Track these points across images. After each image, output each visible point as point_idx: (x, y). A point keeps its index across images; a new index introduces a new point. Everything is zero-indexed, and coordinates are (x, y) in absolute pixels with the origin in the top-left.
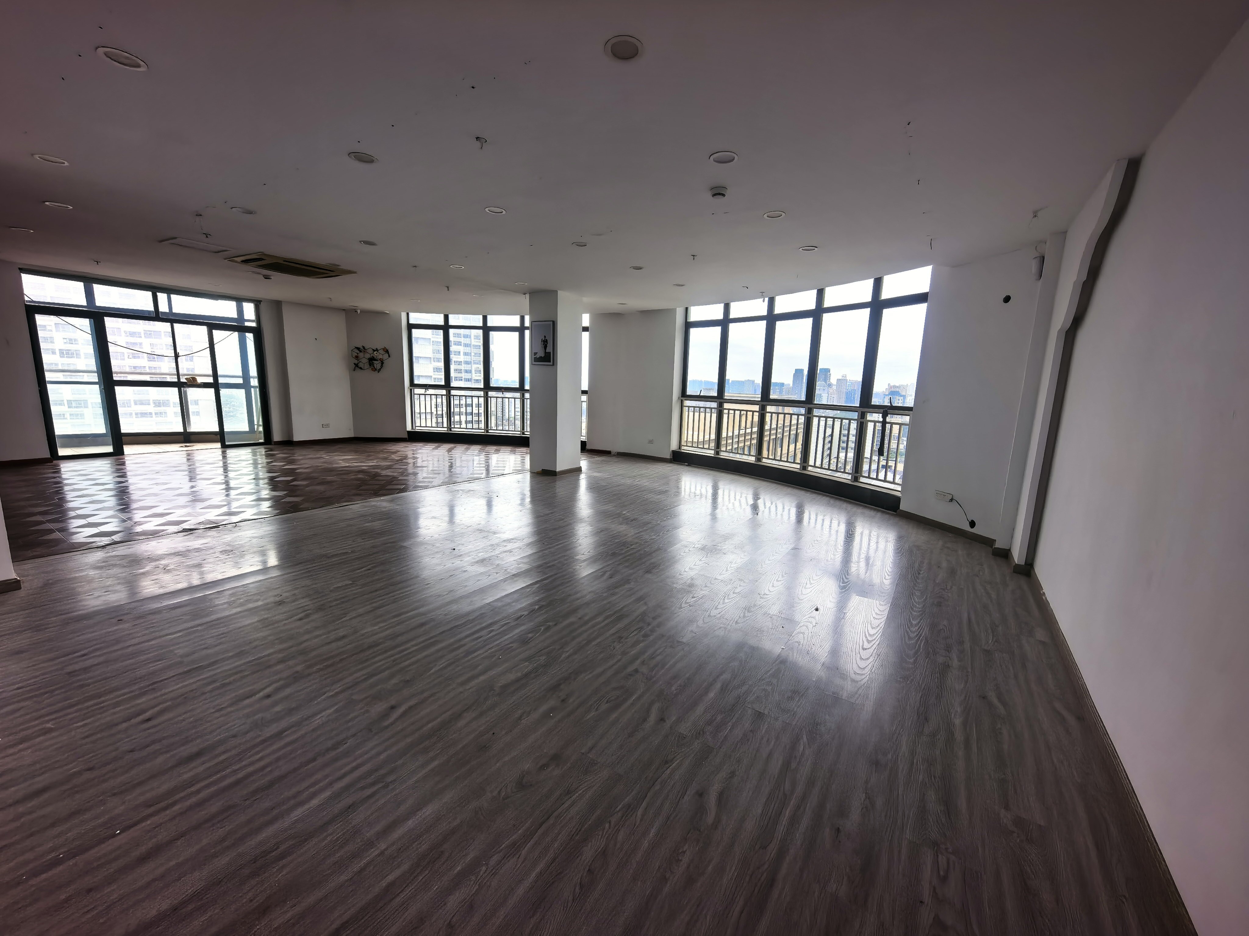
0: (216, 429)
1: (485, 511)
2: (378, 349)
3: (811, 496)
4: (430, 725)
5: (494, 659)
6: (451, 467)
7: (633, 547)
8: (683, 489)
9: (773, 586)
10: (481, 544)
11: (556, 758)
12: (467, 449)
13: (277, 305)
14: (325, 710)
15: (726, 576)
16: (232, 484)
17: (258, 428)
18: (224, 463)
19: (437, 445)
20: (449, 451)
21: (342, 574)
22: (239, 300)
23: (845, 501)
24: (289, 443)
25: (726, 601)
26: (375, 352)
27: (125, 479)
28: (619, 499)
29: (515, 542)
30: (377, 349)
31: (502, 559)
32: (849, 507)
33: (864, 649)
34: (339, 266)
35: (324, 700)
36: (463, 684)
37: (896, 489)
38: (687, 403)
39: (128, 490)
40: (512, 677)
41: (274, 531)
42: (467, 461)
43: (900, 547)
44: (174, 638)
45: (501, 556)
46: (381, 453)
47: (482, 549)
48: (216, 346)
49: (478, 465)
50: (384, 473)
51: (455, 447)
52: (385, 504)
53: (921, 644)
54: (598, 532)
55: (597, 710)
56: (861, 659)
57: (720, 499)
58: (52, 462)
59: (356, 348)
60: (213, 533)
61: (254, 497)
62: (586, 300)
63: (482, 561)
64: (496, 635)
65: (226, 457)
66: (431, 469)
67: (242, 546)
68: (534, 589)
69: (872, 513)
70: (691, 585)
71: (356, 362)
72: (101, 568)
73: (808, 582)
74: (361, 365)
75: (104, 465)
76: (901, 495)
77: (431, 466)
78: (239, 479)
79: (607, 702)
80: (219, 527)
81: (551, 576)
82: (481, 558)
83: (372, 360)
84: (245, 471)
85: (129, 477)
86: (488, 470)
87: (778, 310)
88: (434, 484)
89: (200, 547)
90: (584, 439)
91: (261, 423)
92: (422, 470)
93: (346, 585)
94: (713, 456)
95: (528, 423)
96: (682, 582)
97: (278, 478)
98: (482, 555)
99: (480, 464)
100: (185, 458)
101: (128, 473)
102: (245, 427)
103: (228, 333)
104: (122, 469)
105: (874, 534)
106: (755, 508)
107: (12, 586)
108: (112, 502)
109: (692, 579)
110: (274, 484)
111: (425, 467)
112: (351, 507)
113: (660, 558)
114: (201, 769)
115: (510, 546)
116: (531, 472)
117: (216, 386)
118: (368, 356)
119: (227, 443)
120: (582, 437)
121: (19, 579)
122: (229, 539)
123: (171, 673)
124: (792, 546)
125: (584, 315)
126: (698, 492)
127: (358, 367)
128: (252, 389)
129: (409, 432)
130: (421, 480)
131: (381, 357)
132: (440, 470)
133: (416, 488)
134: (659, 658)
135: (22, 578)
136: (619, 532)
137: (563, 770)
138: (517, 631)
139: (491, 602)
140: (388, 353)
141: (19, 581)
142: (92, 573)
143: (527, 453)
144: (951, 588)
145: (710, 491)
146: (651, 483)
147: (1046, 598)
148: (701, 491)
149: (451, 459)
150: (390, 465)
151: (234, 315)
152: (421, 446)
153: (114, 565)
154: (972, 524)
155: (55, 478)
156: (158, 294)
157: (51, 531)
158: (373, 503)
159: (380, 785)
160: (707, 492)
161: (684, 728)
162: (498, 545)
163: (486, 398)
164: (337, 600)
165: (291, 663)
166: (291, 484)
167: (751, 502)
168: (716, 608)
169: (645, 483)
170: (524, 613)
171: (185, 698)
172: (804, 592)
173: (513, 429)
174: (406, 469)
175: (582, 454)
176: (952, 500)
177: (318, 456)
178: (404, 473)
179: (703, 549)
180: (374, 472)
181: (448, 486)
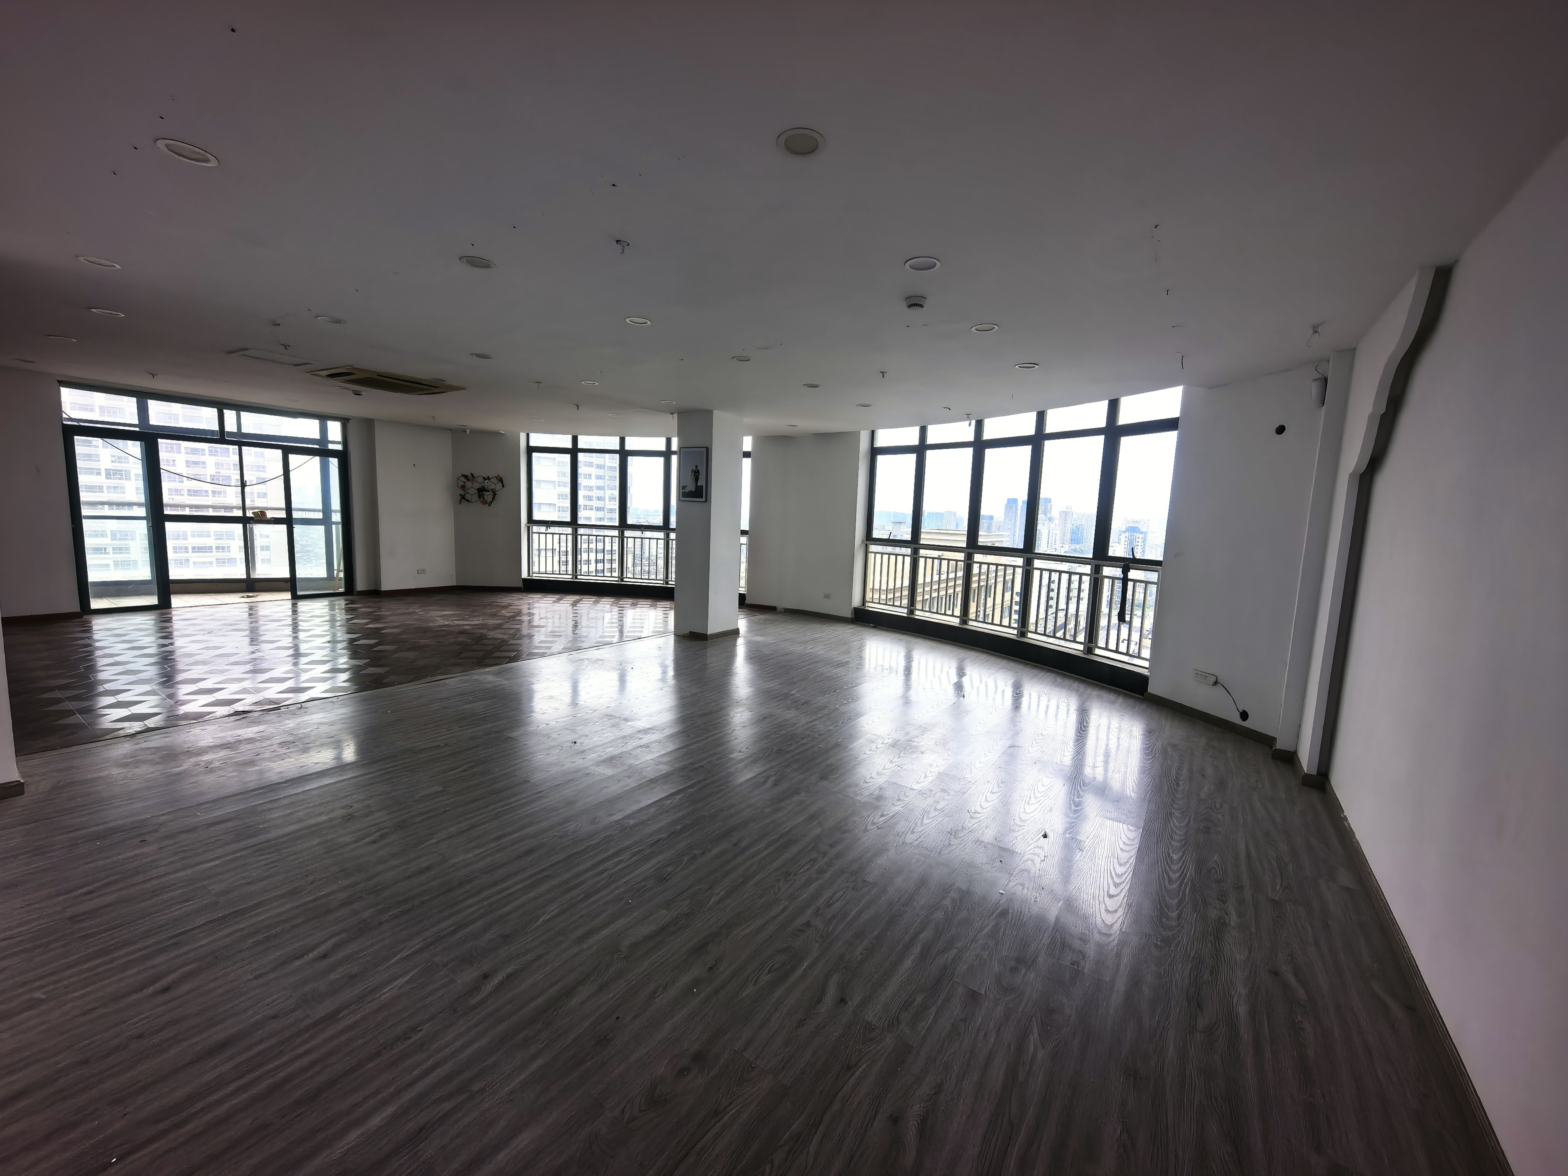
0: (286, 574)
1: (617, 688)
2: (491, 477)
3: (1032, 671)
4: (533, 1005)
5: (623, 903)
6: (575, 626)
7: (804, 741)
8: (867, 661)
9: (986, 800)
10: (610, 735)
11: (700, 1058)
12: (596, 602)
13: (369, 424)
14: (396, 979)
15: (925, 784)
16: (303, 648)
17: (338, 574)
18: (294, 619)
19: (558, 597)
20: (574, 604)
21: (431, 777)
22: (323, 418)
23: (1076, 679)
24: (375, 594)
25: (926, 821)
26: (486, 481)
27: (170, 641)
28: (787, 673)
29: (653, 733)
30: (488, 477)
31: (636, 757)
32: (1082, 687)
33: (1111, 896)
34: (444, 381)
35: (396, 963)
36: (581, 939)
37: (1141, 665)
38: (873, 548)
39: (172, 655)
40: (645, 930)
41: (349, 716)
42: (596, 618)
43: (1150, 746)
44: (210, 868)
45: (634, 753)
46: (489, 607)
47: (611, 742)
48: (291, 474)
49: (610, 625)
50: (491, 634)
51: (581, 600)
52: (490, 678)
53: (1185, 888)
54: (761, 720)
55: (755, 984)
56: (1107, 911)
57: (914, 675)
58: (82, 617)
59: (463, 475)
60: (272, 716)
61: (327, 667)
62: (747, 420)
63: (610, 760)
64: (624, 868)
65: (296, 611)
66: (550, 629)
67: (307, 736)
68: (676, 801)
69: (1112, 697)
70: (879, 798)
71: (462, 493)
72: (126, 765)
73: (1032, 795)
74: (468, 497)
75: (146, 621)
76: (1148, 674)
77: (550, 625)
78: (311, 641)
79: (769, 972)
80: (280, 709)
81: (699, 782)
82: (608, 755)
83: (481, 491)
84: (318, 631)
85: (175, 638)
86: (621, 632)
87: (987, 435)
88: (554, 650)
89: (254, 736)
90: (743, 590)
91: (342, 568)
92: (539, 631)
93: (436, 793)
94: (906, 615)
95: (673, 569)
96: (867, 793)
97: (359, 640)
98: (611, 751)
99: (612, 623)
100: (246, 612)
101: (175, 633)
102: (322, 573)
103: (306, 458)
104: (167, 628)
105: (1115, 723)
106: (959, 687)
107: (13, 790)
108: (152, 672)
109: (881, 789)
110: (354, 650)
111: (543, 627)
112: (447, 681)
113: (839, 757)
114: (229, 1065)
115: (646, 739)
116: (677, 635)
117: (289, 521)
118: (477, 486)
119: (299, 593)
120: (740, 589)
121: (22, 781)
122: (291, 725)
123: (201, 921)
124: (1009, 743)
125: (745, 438)
126: (886, 666)
127: (464, 499)
128: (334, 526)
129: (524, 580)
130: (537, 644)
131: (493, 486)
132: (562, 632)
133: (531, 656)
134: (838, 905)
135: (27, 779)
136: (787, 720)
137: (710, 1076)
138: (654, 861)
139: (620, 820)
140: (502, 483)
141: (23, 783)
142: (115, 771)
143: (671, 608)
144: (1221, 806)
145: (902, 663)
146: (828, 650)
147: (1349, 825)
148: (890, 664)
149: (575, 613)
150: (500, 625)
151: (316, 435)
152: (539, 598)
153: (145, 762)
154: (1244, 716)
155: (83, 638)
156: (225, 411)
157: (70, 713)
158: (476, 677)
159: (464, 1096)
160: (897, 664)
161: (871, 1015)
162: (631, 736)
163: (622, 538)
164: (421, 814)
165: (356, 906)
166: (374, 649)
167: (955, 679)
168: (913, 832)
169: (819, 650)
170: (661, 836)
171: (216, 957)
172: (1029, 809)
173: (655, 578)
174: (519, 630)
175: (740, 610)
176: (1216, 683)
177: (410, 610)
178: (517, 635)
179: (895, 745)
180: (480, 633)
181: (570, 653)
